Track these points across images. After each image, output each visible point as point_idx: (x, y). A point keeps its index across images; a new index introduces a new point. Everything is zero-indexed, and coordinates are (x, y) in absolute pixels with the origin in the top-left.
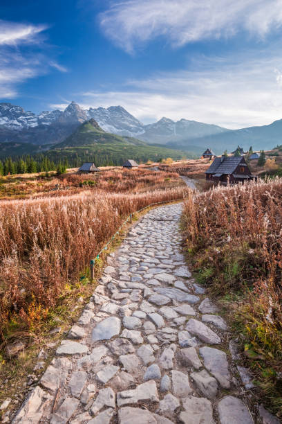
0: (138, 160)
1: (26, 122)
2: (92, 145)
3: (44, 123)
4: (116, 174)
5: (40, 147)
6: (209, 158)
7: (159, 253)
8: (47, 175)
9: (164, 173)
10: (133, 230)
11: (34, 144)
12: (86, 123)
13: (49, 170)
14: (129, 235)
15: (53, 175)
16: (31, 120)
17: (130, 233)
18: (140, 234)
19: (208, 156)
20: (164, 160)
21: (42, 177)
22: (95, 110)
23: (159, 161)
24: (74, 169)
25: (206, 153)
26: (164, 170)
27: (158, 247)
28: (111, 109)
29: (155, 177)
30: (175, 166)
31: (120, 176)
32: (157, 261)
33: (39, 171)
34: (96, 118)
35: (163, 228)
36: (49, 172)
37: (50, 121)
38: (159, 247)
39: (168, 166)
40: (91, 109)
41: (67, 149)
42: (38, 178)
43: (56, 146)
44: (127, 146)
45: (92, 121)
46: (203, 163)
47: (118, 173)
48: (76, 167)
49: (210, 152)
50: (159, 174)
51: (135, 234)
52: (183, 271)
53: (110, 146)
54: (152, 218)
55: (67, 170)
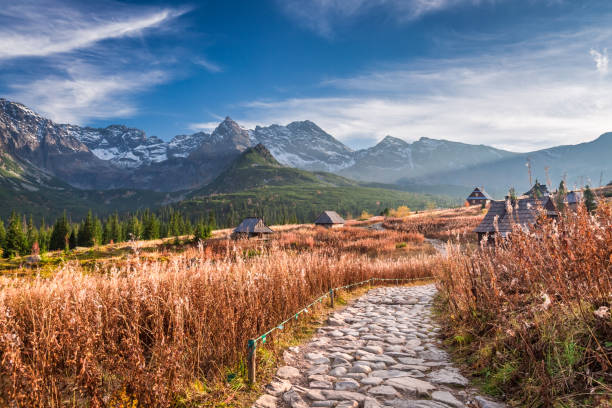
0: (343, 214)
1: (147, 154)
2: (259, 189)
3: (177, 155)
4: (302, 237)
5: (168, 196)
6: (480, 205)
7: (392, 347)
8: (177, 243)
9: (395, 234)
10: (336, 315)
11: (158, 190)
12: (249, 151)
13: (182, 234)
14: (328, 322)
15: (188, 242)
16: (156, 151)
17: (331, 319)
18: (351, 322)
19: (478, 202)
20: (392, 212)
21: (168, 246)
22: (265, 129)
23: (385, 212)
24: (226, 230)
25: (473, 195)
26: (393, 228)
27: (389, 339)
28: (294, 127)
29: (377, 242)
30: (414, 220)
31: (310, 240)
32: (391, 360)
33: (163, 235)
34: (266, 143)
35: (398, 313)
36: (181, 237)
37: (187, 150)
38: (393, 339)
39: (400, 222)
40: (258, 128)
41: (214, 198)
42: (161, 248)
43: (196, 192)
44: (321, 189)
45: (260, 149)
46: (469, 214)
47: (307, 236)
48: (229, 227)
49: (481, 194)
50: (384, 236)
51: (340, 321)
52: (451, 375)
53: (291, 189)
54: (375, 301)
55: (213, 232)
